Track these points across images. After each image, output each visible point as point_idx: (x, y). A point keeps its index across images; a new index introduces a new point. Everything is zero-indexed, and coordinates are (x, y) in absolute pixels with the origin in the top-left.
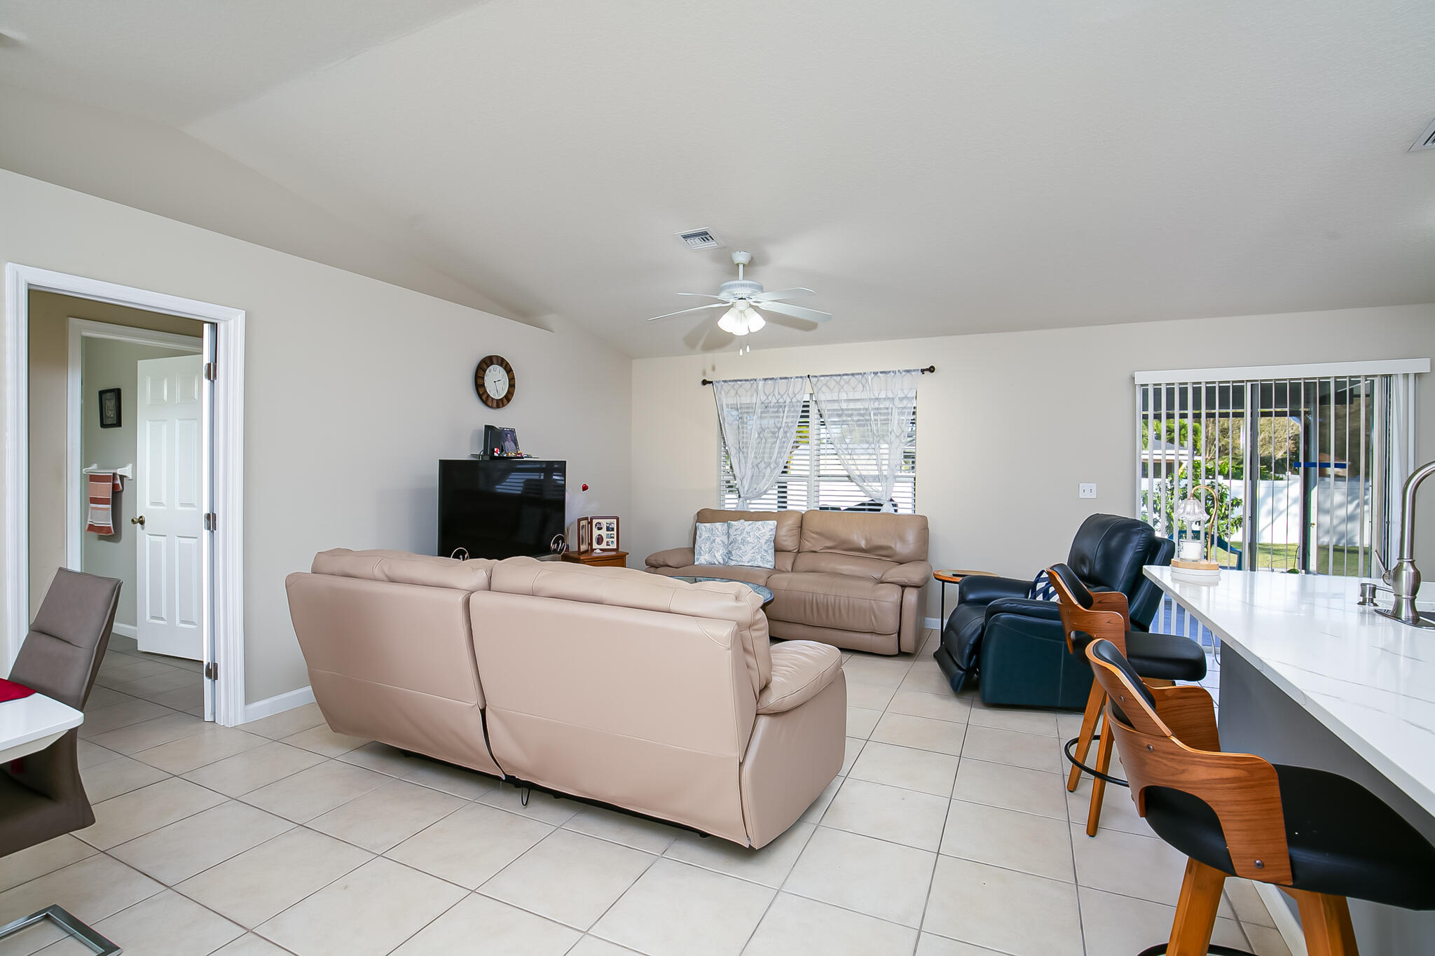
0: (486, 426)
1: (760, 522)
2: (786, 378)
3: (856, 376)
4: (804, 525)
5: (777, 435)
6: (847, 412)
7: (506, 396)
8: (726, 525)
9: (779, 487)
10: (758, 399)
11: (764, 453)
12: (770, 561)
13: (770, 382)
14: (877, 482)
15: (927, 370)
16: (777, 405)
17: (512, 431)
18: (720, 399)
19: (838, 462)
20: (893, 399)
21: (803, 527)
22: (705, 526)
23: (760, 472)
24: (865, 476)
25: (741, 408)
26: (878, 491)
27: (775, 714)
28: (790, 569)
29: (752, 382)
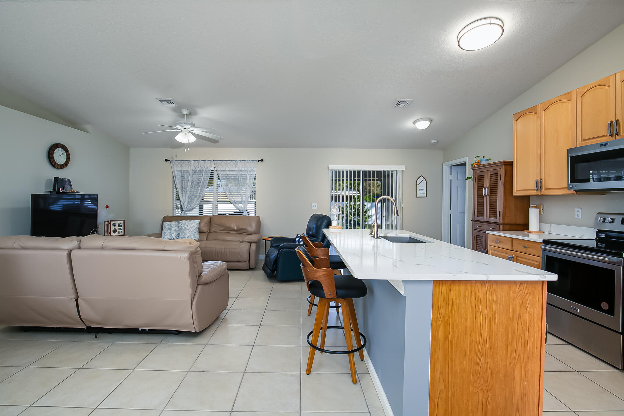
0: (54, 177)
1: (193, 221)
2: (203, 160)
3: (233, 161)
4: (211, 221)
5: (199, 184)
6: (229, 176)
7: (65, 163)
8: (177, 222)
9: (199, 206)
10: (191, 169)
11: (194, 191)
12: (197, 237)
13: (197, 162)
14: (241, 203)
15: (260, 160)
16: (200, 171)
17: (69, 180)
18: (173, 168)
19: (225, 196)
20: (247, 171)
21: (211, 222)
22: (167, 223)
23: (192, 200)
24: (236, 201)
25: (183, 172)
26: (241, 207)
27: (204, 284)
28: (205, 239)
29: (188, 161)
